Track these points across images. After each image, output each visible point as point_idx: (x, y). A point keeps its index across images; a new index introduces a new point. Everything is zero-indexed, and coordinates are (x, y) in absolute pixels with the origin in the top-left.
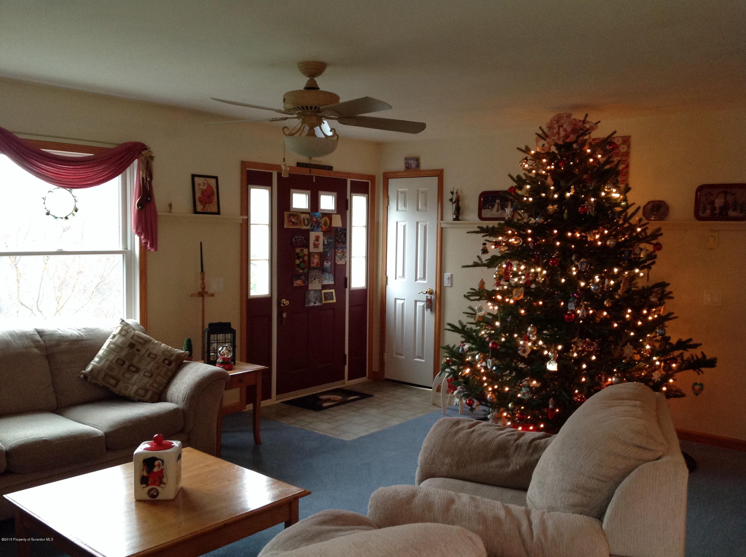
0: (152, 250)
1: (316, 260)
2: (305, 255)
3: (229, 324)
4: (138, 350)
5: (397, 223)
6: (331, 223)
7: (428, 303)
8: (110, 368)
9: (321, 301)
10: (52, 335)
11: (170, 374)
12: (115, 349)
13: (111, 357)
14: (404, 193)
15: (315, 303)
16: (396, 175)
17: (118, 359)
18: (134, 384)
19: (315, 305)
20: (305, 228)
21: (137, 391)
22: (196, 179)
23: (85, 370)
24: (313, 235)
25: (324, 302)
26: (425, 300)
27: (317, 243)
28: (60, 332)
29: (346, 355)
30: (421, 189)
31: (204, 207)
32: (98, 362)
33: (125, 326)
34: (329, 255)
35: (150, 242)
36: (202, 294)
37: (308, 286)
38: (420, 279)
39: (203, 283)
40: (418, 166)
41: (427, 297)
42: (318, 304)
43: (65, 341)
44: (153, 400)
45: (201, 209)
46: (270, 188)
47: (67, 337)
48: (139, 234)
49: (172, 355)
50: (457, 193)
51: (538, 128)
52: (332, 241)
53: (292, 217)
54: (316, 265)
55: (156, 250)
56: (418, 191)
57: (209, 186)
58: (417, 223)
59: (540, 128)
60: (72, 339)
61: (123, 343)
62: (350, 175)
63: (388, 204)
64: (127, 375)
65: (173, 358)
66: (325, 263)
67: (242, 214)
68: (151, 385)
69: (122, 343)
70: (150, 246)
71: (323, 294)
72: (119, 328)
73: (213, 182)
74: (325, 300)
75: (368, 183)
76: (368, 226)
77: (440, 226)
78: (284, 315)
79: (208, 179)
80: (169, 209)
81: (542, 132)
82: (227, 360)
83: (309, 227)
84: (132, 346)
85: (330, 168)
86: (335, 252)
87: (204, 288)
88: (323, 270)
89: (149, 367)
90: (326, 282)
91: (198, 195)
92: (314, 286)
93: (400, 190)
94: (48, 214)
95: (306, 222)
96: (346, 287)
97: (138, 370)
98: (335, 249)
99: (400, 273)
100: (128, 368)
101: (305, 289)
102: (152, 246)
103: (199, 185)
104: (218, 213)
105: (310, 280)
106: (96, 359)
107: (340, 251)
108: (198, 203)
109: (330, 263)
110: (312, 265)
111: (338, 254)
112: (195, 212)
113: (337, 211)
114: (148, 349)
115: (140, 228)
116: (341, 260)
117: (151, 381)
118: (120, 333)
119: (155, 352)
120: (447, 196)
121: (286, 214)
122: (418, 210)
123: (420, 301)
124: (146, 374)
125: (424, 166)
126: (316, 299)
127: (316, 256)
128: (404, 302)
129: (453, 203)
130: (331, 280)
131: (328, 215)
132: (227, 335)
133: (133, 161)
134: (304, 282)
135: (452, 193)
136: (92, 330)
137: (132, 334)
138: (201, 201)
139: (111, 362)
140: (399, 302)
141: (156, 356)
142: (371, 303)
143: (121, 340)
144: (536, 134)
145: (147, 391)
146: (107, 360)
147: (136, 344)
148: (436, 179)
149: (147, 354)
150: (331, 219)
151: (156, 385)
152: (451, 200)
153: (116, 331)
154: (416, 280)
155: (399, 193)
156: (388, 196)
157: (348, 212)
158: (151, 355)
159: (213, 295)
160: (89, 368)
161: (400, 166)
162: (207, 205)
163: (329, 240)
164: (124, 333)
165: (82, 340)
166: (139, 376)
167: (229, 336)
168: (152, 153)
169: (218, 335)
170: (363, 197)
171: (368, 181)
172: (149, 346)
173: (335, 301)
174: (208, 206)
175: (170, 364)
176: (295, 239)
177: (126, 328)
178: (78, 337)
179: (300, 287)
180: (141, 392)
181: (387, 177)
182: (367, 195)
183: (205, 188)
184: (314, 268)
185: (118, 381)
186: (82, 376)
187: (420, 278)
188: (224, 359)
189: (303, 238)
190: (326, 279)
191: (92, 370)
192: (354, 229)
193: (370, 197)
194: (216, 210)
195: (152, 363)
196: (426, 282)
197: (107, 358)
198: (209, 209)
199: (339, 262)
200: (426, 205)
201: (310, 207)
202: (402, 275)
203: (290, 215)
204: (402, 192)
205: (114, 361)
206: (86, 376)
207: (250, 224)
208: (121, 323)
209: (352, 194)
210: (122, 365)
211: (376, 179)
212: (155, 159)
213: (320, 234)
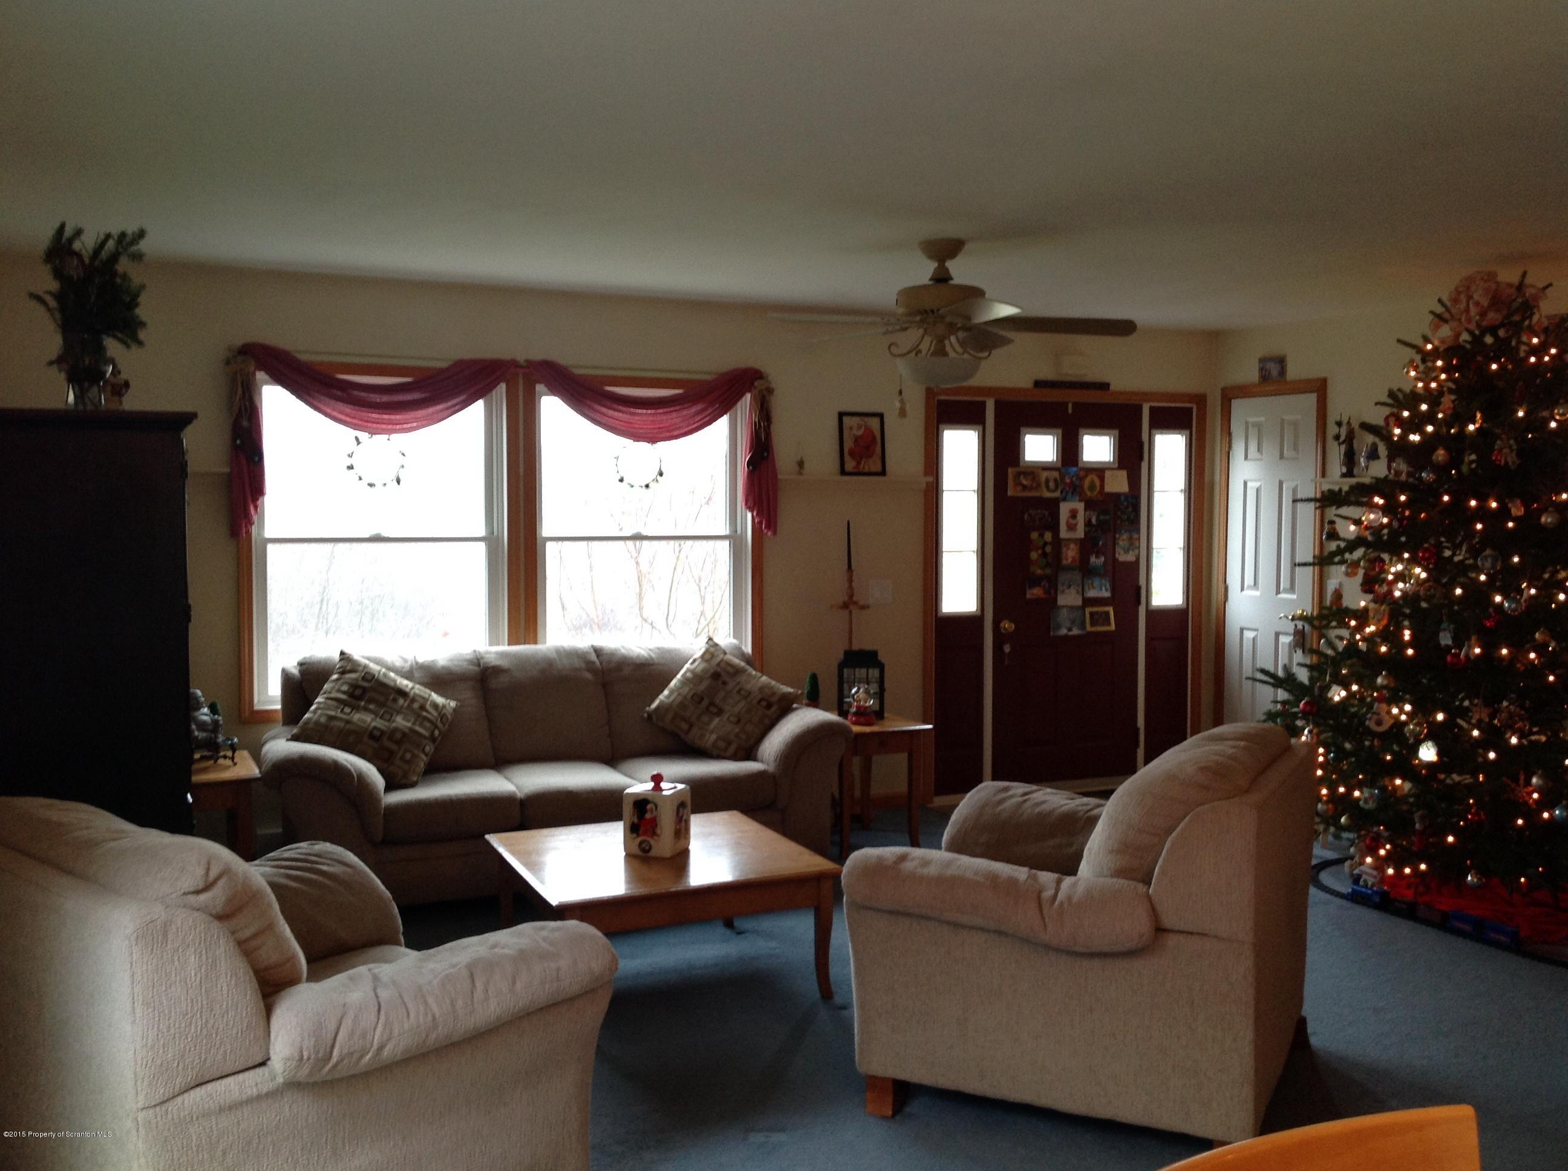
0: (769, 533)
1: (1071, 554)
2: (1046, 544)
3: (874, 654)
4: (724, 683)
5: (1245, 483)
6: (1102, 486)
7: (1297, 637)
8: (682, 705)
9: (1083, 626)
10: (612, 654)
11: (767, 721)
12: (695, 678)
13: (686, 690)
14: (1258, 426)
15: (1070, 630)
16: (1245, 391)
17: (694, 694)
18: (712, 732)
19: (1071, 633)
20: (1047, 494)
21: (716, 741)
22: (846, 420)
23: (649, 706)
24: (1065, 509)
25: (1089, 628)
26: (1292, 631)
27: (1072, 521)
28: (623, 651)
29: (1138, 729)
30: (1286, 418)
31: (859, 463)
32: (668, 697)
33: (712, 646)
34: (1101, 543)
35: (766, 521)
36: (849, 604)
37: (1055, 600)
38: (1286, 591)
39: (851, 587)
40: (1283, 372)
41: (1296, 626)
42: (1075, 632)
43: (629, 665)
44: (736, 757)
45: (854, 468)
46: (981, 428)
47: (631, 658)
48: (751, 510)
49: (774, 694)
50: (1349, 423)
51: (1436, 301)
52: (1107, 517)
53: (1022, 477)
54: (1072, 561)
55: (775, 533)
56: (1283, 421)
57: (869, 430)
58: (1281, 484)
59: (1440, 301)
60: (638, 661)
61: (704, 671)
62: (1147, 396)
63: (1230, 447)
64: (705, 718)
65: (774, 699)
66: (1093, 559)
67: (926, 474)
68: (737, 735)
69: (702, 671)
70: (765, 527)
71: (1088, 615)
72: (703, 650)
73: (874, 423)
74: (1092, 625)
75: (1191, 409)
76: (1190, 488)
77: (1321, 488)
78: (1007, 649)
79: (866, 419)
80: (797, 468)
81: (1444, 309)
82: (862, 709)
83: (1057, 494)
84: (716, 676)
85: (1104, 386)
86: (1115, 539)
87: (851, 596)
88: (1087, 572)
89: (736, 709)
90: (1092, 593)
91: (848, 444)
92: (1069, 598)
93: (1251, 420)
94: (621, 480)
95: (1052, 485)
96: (1139, 602)
97: (720, 712)
98: (1115, 533)
99: (1249, 579)
100: (707, 708)
101: (1050, 603)
102: (768, 527)
103: (851, 428)
104: (883, 473)
105: (1060, 587)
106: (666, 692)
107: (1125, 536)
108: (847, 458)
109: (1103, 559)
110: (1064, 562)
111: (1121, 543)
112: (843, 472)
113: (1119, 462)
114: (739, 683)
115: (751, 498)
116: (1127, 551)
117: (737, 730)
118: (702, 657)
119: (748, 687)
120: (1332, 430)
121: (1011, 471)
122: (1282, 457)
123: (1248, 629)
124: (731, 718)
125: (1293, 372)
126: (1073, 622)
127: (1072, 546)
128: (1257, 636)
129: (1339, 444)
130: (1104, 589)
131: (1099, 470)
132: (871, 671)
133: (743, 395)
134: (1047, 592)
135: (1339, 424)
136: (669, 651)
137: (719, 659)
138: (852, 453)
139: (685, 697)
140: (1249, 635)
141: (750, 693)
142: (1198, 636)
143: (703, 665)
144: (1432, 312)
145: (729, 743)
146: (679, 694)
147: (723, 673)
148: (1312, 399)
149: (737, 688)
150: (1102, 479)
151: (743, 736)
152: (1337, 437)
153: (698, 654)
154: (1278, 592)
155: (1250, 427)
156: (1230, 434)
157: (1144, 465)
158: (743, 692)
159: (864, 607)
160: (654, 705)
161: (1250, 374)
162: (864, 460)
163: (1102, 517)
164: (707, 656)
165: (653, 664)
166: (720, 721)
167: (874, 673)
168: (770, 383)
169: (857, 670)
170: (1180, 436)
171: (1188, 405)
172: (743, 678)
173: (1113, 627)
174: (865, 463)
175: (769, 706)
176: (1030, 515)
177: (712, 650)
178: (647, 659)
179: (1037, 601)
180: (722, 744)
181: (1228, 396)
182: (1188, 432)
183: (860, 433)
184: (1069, 569)
185: (691, 726)
186: (646, 715)
187: (1284, 589)
188: (858, 707)
189: (1047, 513)
190: (1094, 588)
191: (658, 708)
192: (1157, 498)
193: (1194, 433)
194: (879, 468)
195: (742, 704)
196: (1294, 597)
197: (681, 691)
198: (866, 468)
199: (1123, 557)
200: (1296, 448)
201: (1060, 458)
202: (1253, 584)
203: (1019, 474)
204: (1255, 425)
205: (689, 697)
206: (650, 716)
207: (943, 491)
208: (707, 643)
209: (1154, 431)
210: (700, 703)
211: (1209, 403)
212: (775, 392)
213: (1080, 506)
